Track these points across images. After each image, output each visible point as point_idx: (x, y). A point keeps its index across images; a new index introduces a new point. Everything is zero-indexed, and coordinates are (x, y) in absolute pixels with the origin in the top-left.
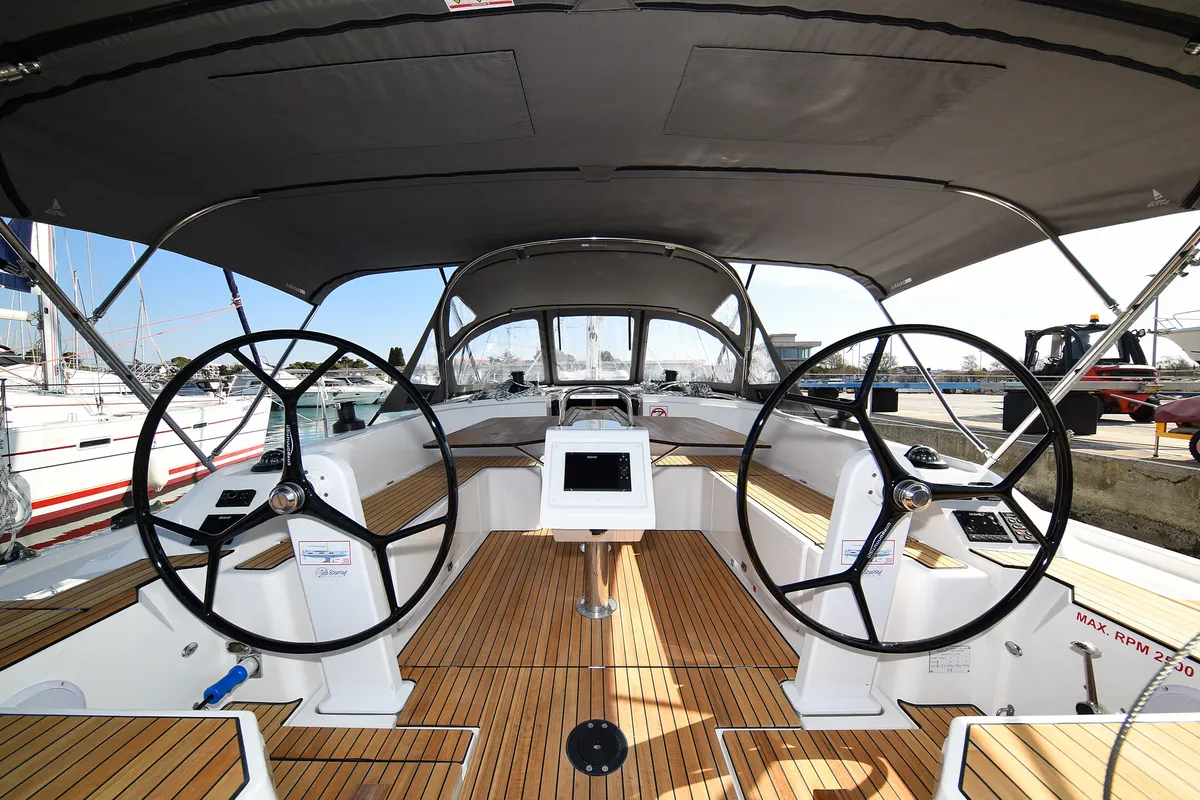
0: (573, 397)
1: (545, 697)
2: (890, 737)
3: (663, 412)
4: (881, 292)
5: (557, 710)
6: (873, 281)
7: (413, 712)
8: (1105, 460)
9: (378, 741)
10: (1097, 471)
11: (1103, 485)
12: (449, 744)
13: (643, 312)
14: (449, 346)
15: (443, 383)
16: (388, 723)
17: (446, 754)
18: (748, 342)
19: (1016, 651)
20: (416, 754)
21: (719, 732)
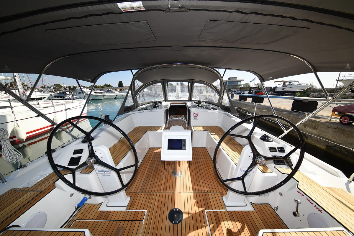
0: (172, 105)
1: (163, 201)
2: (247, 213)
3: (197, 114)
4: (263, 80)
5: (166, 205)
6: (261, 76)
7: (131, 206)
8: (316, 121)
9: (122, 215)
10: (314, 125)
11: (315, 128)
12: (140, 215)
13: (192, 81)
14: (135, 94)
15: (134, 104)
16: (124, 209)
17: (139, 219)
18: (222, 93)
19: (281, 195)
20: (131, 218)
21: (206, 211)
